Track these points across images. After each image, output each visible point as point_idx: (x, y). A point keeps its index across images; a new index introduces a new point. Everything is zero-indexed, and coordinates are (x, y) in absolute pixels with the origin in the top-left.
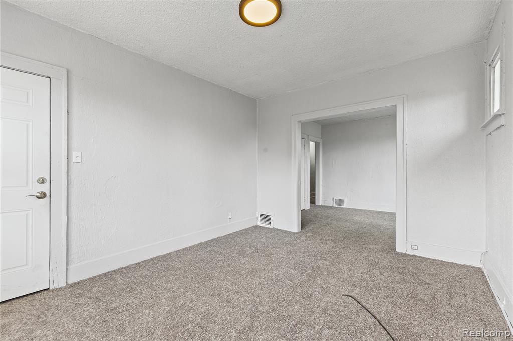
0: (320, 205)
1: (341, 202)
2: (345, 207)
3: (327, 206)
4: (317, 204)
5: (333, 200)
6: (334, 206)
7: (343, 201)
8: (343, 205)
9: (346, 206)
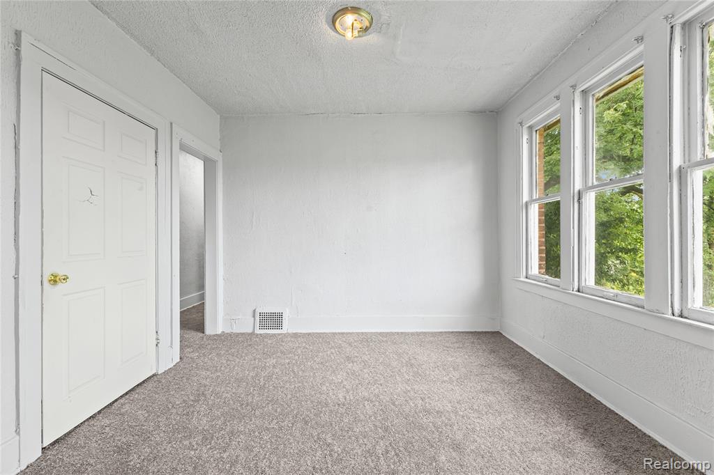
0: (219, 332)
1: (274, 320)
2: (284, 331)
3: (238, 335)
4: (209, 330)
5: (254, 316)
6: (258, 331)
7: (280, 315)
8: (279, 325)
9: (288, 327)
